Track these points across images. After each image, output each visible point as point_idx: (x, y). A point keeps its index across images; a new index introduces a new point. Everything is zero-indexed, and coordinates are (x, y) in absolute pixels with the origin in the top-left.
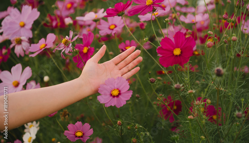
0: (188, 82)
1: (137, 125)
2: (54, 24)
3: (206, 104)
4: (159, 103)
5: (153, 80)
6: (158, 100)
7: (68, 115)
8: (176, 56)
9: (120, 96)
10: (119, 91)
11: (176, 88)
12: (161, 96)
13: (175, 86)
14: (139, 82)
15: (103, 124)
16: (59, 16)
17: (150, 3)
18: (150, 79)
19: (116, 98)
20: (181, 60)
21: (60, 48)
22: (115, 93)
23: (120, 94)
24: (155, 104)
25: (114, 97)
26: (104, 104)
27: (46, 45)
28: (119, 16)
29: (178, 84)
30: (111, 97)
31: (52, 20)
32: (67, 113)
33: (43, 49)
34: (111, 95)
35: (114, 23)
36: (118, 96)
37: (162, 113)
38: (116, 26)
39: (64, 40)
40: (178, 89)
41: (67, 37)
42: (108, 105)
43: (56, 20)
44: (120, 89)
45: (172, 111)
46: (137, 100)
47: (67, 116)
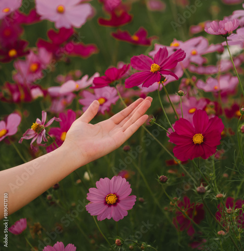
0: (213, 178)
1: (143, 244)
2: (15, 96)
3: (241, 211)
4: (173, 210)
5: (164, 179)
6: (172, 206)
7: (42, 230)
8: (197, 144)
9: (118, 204)
10: (117, 197)
11: (199, 193)
12: (176, 200)
13: (198, 189)
14: (141, 178)
15: (92, 241)
16: (22, 85)
17: (156, 70)
18: (159, 177)
19: (112, 207)
20: (204, 151)
21: (28, 136)
22: (111, 199)
23: (118, 201)
24: (166, 210)
25: (110, 205)
26: (96, 217)
27: (7, 131)
28: (111, 86)
29: (202, 186)
30: (106, 207)
31: (12, 91)
32: (40, 227)
33: (3, 138)
34: (106, 203)
35: (103, 95)
36: (115, 204)
37: (177, 222)
38: (106, 100)
39: (34, 125)
40: (202, 193)
41: (38, 120)
42: (102, 218)
43: (18, 90)
44: (118, 194)
45: (191, 220)
46: (140, 206)
47: (40, 232)
